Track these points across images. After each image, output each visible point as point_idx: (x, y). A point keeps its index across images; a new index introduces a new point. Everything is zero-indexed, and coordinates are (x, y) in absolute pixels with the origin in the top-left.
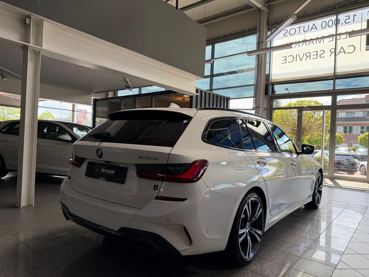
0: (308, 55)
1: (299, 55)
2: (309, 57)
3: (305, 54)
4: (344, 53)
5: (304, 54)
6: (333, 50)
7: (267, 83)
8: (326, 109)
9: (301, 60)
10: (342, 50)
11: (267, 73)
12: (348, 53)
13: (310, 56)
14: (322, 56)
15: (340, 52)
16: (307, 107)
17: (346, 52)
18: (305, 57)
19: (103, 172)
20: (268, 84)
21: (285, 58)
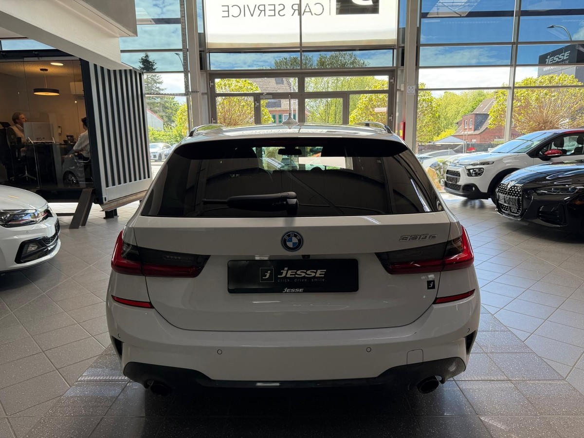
0: (262, 8)
1: (248, 6)
2: (263, 12)
3: (257, 7)
4: (310, 13)
5: (256, 5)
6: (296, 7)
7: (201, 49)
8: (292, 98)
9: (252, 16)
10: (308, 10)
11: (200, 31)
12: (315, 14)
13: (265, 10)
14: (281, 13)
15: (305, 12)
16: (268, 94)
17: (313, 14)
18: (257, 12)
19: (288, 275)
20: (203, 51)
21: (226, 9)
